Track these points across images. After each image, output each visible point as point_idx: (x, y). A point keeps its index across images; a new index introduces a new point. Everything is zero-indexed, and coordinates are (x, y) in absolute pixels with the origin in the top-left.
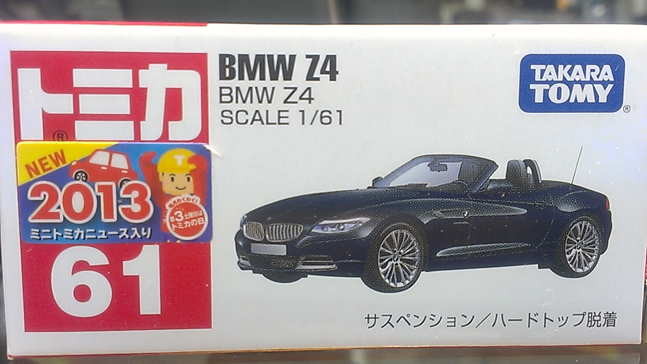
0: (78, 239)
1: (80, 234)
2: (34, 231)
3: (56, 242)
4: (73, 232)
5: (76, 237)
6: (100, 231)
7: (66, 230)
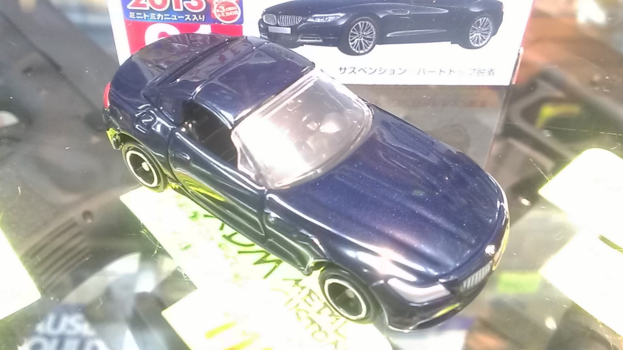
0: (160, 20)
1: (161, 17)
2: (132, 15)
3: (146, 21)
4: (156, 16)
5: (158, 18)
6: (173, 16)
7: (151, 14)
